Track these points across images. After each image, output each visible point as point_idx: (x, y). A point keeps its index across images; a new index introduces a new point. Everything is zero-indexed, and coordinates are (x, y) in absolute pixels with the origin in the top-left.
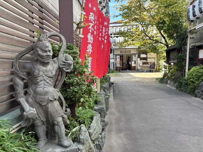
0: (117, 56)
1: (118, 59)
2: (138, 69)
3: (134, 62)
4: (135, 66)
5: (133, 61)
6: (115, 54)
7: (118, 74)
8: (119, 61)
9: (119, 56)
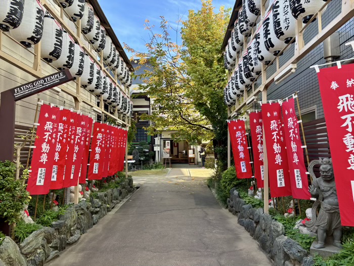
0: (167, 142)
1: (168, 145)
2: (198, 162)
3: (192, 151)
4: (194, 156)
5: (191, 149)
6: (163, 137)
7: (164, 169)
8: (168, 149)
9: (169, 141)
